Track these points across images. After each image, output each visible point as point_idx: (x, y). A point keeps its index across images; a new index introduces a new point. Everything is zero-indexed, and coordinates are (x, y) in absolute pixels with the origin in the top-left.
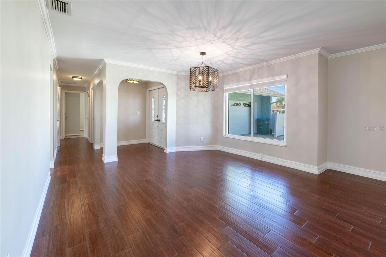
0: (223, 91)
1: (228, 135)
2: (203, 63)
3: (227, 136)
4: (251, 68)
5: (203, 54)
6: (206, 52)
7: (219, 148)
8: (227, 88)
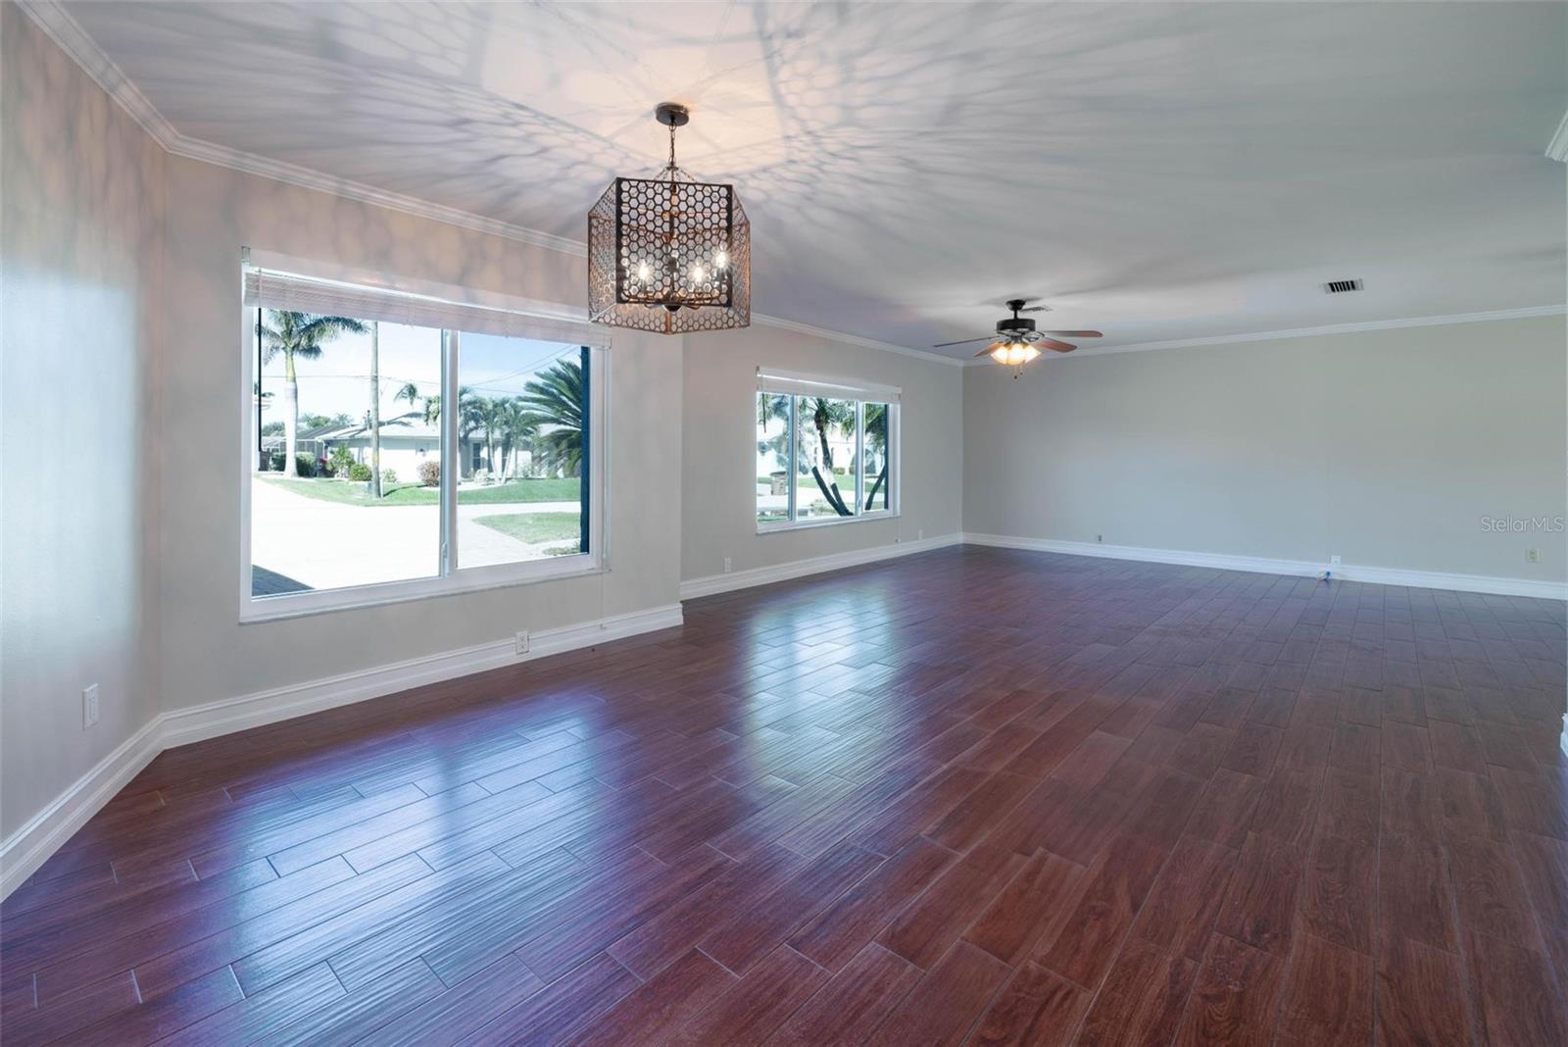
5: (673, 115)
6: (688, 124)
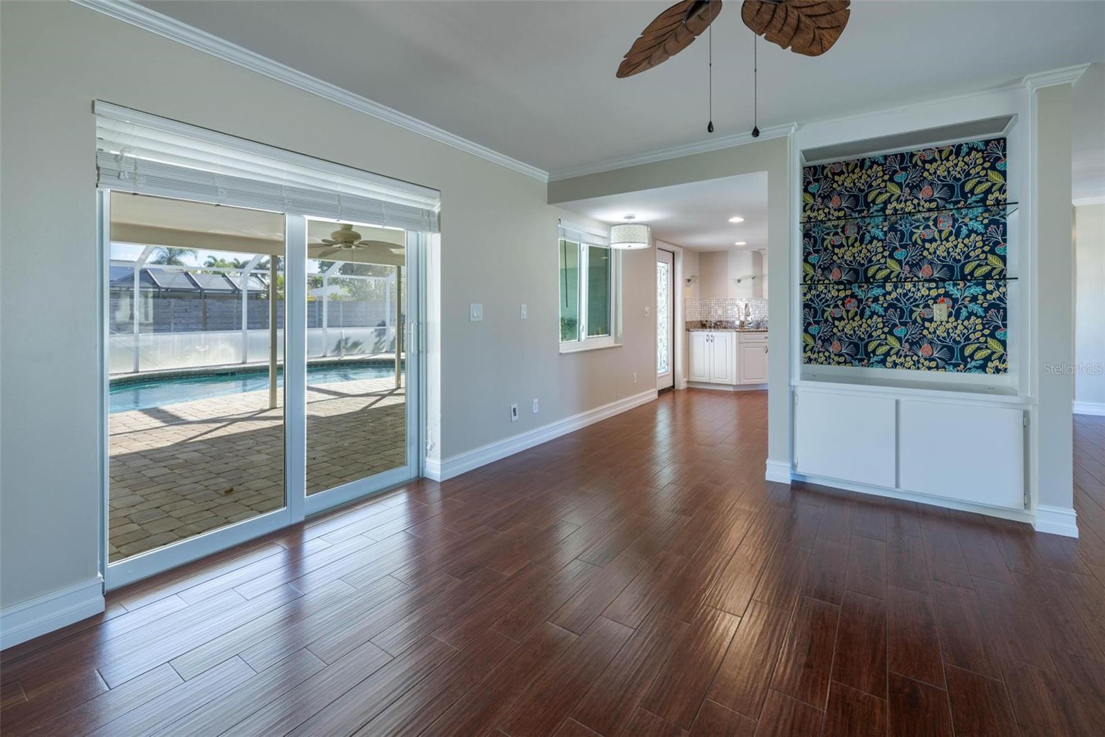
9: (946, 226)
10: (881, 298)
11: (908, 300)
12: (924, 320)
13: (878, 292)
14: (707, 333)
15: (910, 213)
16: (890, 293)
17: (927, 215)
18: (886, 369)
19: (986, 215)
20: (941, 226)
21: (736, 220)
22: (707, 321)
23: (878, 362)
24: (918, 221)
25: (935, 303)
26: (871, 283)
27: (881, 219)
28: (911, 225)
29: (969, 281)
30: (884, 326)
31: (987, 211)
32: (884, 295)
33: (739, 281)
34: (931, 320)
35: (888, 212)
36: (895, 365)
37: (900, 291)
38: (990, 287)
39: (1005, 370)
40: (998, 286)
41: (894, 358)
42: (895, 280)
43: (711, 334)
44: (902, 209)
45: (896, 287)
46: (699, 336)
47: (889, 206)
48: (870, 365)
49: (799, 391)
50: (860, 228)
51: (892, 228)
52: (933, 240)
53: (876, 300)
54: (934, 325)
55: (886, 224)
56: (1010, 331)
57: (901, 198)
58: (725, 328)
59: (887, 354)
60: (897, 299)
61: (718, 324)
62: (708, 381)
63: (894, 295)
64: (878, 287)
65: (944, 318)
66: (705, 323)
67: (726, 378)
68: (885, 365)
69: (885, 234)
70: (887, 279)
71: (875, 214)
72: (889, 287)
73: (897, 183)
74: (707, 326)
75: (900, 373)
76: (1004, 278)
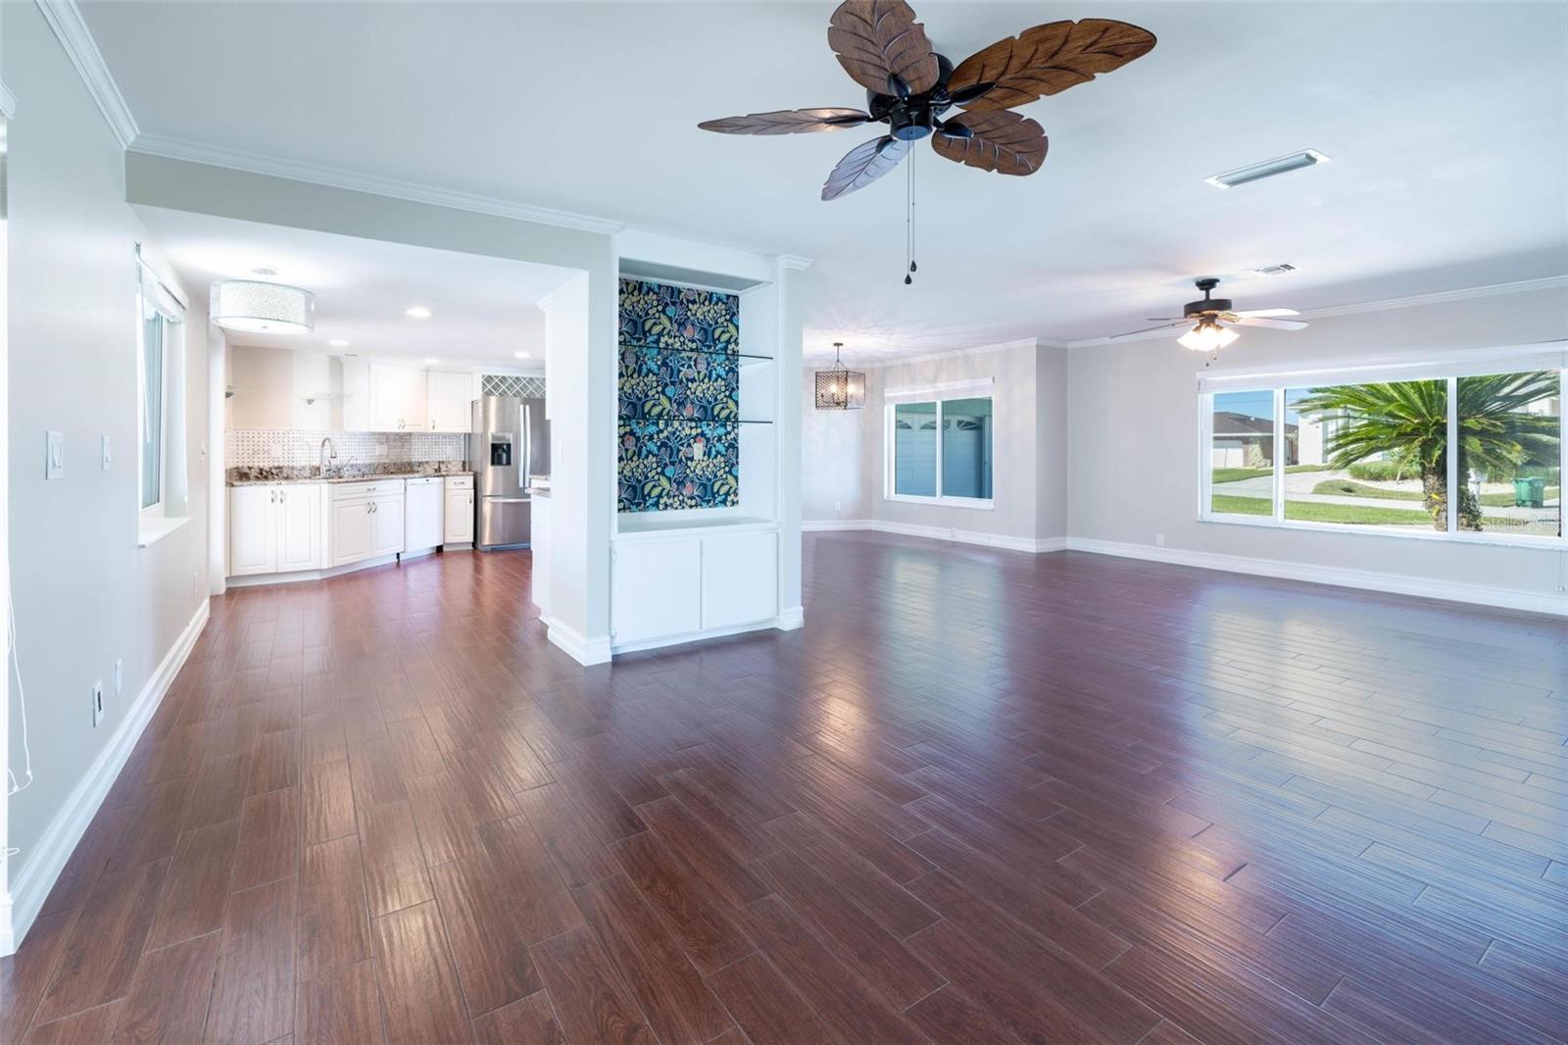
0: (883, 402)
1: (894, 497)
2: (838, 361)
3: (891, 499)
4: (936, 357)
7: (874, 525)
8: (893, 395)
9: (702, 367)
10: (655, 436)
11: (676, 439)
12: (687, 459)
13: (652, 429)
14: (273, 488)
15: (677, 350)
16: (662, 431)
17: (690, 354)
18: (659, 512)
19: (727, 363)
20: (699, 366)
21: (419, 312)
22: (250, 468)
23: (652, 505)
24: (683, 359)
25: (695, 442)
26: (648, 420)
27: (656, 351)
28: (679, 362)
29: (717, 422)
30: (658, 466)
31: (728, 359)
32: (658, 434)
33: (310, 402)
34: (692, 459)
35: (662, 345)
36: (666, 506)
37: (670, 429)
38: (729, 428)
39: (737, 502)
40: (734, 428)
41: (665, 499)
42: (666, 417)
43: (280, 488)
44: (672, 344)
45: (667, 425)
46: (253, 494)
47: (663, 340)
48: (646, 509)
49: (616, 547)
50: (638, 358)
51: (665, 364)
52: (693, 380)
53: (651, 438)
54: (694, 463)
55: (659, 357)
56: (741, 467)
57: (672, 333)
58: (287, 478)
59: (660, 496)
60: (667, 438)
61: (274, 471)
62: (275, 571)
63: (665, 433)
64: (653, 424)
65: (701, 457)
66: (247, 471)
67: (310, 561)
68: (658, 507)
69: (659, 367)
70: (660, 415)
71: (651, 345)
72: (662, 424)
73: (668, 316)
74: (252, 476)
75: (670, 515)
76: (737, 421)
